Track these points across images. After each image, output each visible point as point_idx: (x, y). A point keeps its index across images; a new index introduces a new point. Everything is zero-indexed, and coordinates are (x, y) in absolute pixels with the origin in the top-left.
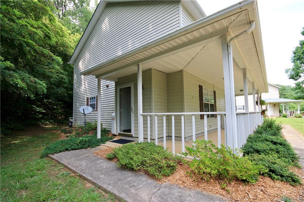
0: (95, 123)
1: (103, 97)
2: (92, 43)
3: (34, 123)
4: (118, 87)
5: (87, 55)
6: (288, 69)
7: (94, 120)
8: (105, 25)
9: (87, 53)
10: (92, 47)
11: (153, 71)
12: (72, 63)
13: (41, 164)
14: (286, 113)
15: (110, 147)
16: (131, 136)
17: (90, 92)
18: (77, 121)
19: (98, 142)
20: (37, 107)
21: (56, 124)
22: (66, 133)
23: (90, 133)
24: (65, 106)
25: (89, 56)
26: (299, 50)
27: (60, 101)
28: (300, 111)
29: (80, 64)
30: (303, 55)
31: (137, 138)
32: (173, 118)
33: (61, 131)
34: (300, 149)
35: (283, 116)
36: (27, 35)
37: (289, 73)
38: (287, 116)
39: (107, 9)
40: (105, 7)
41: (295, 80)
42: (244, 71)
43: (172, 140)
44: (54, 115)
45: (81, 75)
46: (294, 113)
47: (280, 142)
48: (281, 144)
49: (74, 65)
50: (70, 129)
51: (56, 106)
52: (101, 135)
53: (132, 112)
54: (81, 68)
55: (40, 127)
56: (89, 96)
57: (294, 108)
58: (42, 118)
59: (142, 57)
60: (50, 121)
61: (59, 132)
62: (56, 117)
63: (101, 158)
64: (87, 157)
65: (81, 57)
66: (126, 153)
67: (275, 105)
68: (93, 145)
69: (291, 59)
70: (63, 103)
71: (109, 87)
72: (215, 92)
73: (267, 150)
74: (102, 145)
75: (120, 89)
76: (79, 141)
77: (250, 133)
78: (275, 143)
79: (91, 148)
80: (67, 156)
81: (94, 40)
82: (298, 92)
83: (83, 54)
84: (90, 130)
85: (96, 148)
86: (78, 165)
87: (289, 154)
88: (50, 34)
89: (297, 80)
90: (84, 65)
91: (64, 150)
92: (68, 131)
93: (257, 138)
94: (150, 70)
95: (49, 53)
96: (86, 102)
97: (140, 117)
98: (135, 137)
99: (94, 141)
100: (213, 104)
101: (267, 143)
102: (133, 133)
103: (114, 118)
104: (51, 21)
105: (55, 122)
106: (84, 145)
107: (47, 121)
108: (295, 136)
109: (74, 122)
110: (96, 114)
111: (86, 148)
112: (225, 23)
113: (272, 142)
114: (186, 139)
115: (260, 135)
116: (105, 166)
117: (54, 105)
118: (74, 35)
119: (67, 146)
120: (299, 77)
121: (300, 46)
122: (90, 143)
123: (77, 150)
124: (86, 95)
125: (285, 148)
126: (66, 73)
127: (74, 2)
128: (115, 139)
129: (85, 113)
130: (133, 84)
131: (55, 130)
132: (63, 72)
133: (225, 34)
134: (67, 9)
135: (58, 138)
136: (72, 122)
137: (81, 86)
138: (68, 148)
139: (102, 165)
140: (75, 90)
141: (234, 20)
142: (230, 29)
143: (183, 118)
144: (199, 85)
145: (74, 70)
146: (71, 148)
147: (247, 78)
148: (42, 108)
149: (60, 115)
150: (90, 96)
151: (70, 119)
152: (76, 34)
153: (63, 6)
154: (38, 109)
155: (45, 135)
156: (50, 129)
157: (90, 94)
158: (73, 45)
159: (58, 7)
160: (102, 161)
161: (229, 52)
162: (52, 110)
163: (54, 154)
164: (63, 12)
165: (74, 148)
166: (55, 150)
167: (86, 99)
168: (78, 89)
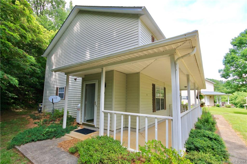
0: (62, 111)
1: (71, 88)
2: (64, 41)
3: (6, 108)
4: (85, 82)
5: (59, 51)
6: (221, 69)
7: (62, 108)
8: (77, 27)
9: (60, 49)
10: (64, 44)
11: (115, 72)
12: (46, 56)
13: (7, 158)
14: (219, 104)
15: (74, 138)
16: (93, 126)
17: (60, 83)
18: (46, 108)
19: (63, 132)
20: (9, 92)
21: (26, 109)
22: (35, 119)
23: (57, 120)
24: (36, 92)
25: (60, 51)
26: (229, 56)
27: (32, 87)
28: (230, 101)
29: (53, 57)
30: (232, 60)
31: (98, 129)
32: (129, 117)
33: (30, 116)
34: (230, 141)
35: (217, 106)
36: (4, 37)
37: (221, 73)
38: (219, 106)
39: (79, 15)
40: (78, 14)
41: (226, 79)
42: (188, 76)
43: (128, 130)
44: (25, 100)
45: (52, 71)
46: (225, 103)
47: (215, 138)
48: (215, 140)
49: (47, 58)
50: (39, 114)
51: (28, 92)
52: (67, 123)
53: (95, 106)
54: (53, 61)
55: (11, 111)
56: (58, 86)
57: (225, 98)
58: (14, 103)
59: (105, 63)
60: (21, 106)
61: (28, 118)
62: (27, 102)
63: (64, 151)
64: (52, 149)
65: (53, 52)
66: (87, 149)
67: (211, 97)
68: (58, 136)
69: (223, 62)
70: (35, 89)
71: (77, 81)
72: (165, 89)
73: (205, 147)
74: (66, 135)
75: (86, 84)
76: (45, 132)
77: (191, 128)
78: (211, 139)
79: (56, 138)
80: (32, 148)
81: (67, 38)
82: (228, 88)
83: (56, 49)
84: (57, 117)
85: (61, 138)
86: (41, 160)
87: (221, 151)
88: (26, 35)
89: (227, 78)
90: (56, 59)
91: (30, 141)
92: (37, 117)
93: (197, 133)
94: (112, 71)
95: (23, 52)
96: (55, 91)
97: (102, 114)
98: (97, 128)
99: (59, 131)
100: (163, 99)
101: (205, 138)
102: (95, 123)
103: (79, 109)
104: (29, 22)
105: (26, 106)
106: (50, 136)
107: (18, 106)
108: (227, 128)
109: (43, 108)
110: (64, 103)
111: (51, 139)
112: (173, 46)
113: (208, 137)
114: (140, 130)
115: (199, 130)
116: (67, 161)
117: (26, 91)
118: (50, 31)
119: (33, 137)
120: (228, 77)
121: (230, 53)
122: (56, 133)
123: (43, 141)
124: (56, 85)
125: (218, 143)
126: (39, 65)
127: (52, 4)
128: (79, 128)
129: (54, 102)
130: (97, 82)
131: (25, 115)
132: (37, 64)
133: (173, 54)
134: (45, 9)
135: (27, 125)
136: (42, 107)
137: (52, 77)
138: (34, 139)
139: (64, 160)
140: (46, 79)
141: (180, 45)
142: (177, 51)
143: (137, 118)
144: (153, 84)
145: (47, 62)
146: (37, 139)
147: (190, 80)
148: (14, 93)
149: (31, 100)
150: (60, 86)
151: (40, 105)
152: (51, 31)
153: (42, 6)
154: (11, 95)
155: (15, 120)
156: (21, 114)
157: (60, 85)
158: (48, 41)
159: (37, 6)
160: (65, 154)
161: (176, 69)
162: (24, 95)
163: (20, 146)
164: (41, 11)
165: (40, 139)
166: (22, 141)
167: (56, 88)
168: (49, 79)
